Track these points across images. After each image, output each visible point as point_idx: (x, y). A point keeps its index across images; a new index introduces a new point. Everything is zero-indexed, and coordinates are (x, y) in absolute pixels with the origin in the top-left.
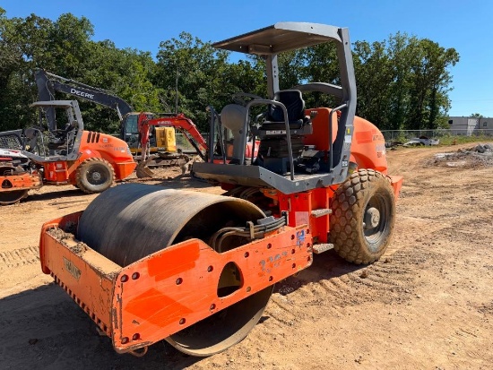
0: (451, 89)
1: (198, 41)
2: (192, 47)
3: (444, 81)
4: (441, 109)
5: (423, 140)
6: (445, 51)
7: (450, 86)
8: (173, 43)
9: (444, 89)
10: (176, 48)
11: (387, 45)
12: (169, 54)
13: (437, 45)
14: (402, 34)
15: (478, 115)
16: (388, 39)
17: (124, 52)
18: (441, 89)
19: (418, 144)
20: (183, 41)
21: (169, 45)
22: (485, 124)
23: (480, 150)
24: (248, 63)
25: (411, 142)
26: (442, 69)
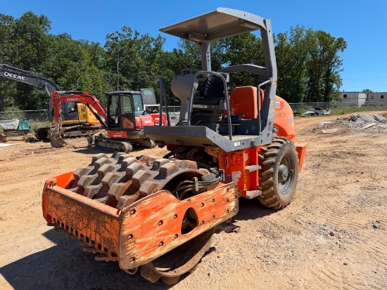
0: (342, 70)
1: (137, 34)
2: (132, 38)
3: (336, 64)
4: (335, 86)
5: (318, 111)
6: (335, 40)
7: (341, 67)
8: (117, 35)
9: (337, 70)
10: (119, 40)
11: (289, 36)
12: (115, 44)
13: (329, 36)
14: (300, 27)
15: (368, 90)
16: (289, 31)
17: (78, 43)
18: (334, 70)
19: (312, 114)
20: (125, 34)
21: (114, 37)
22: (372, 98)
23: (353, 119)
24: (181, 51)
25: (307, 113)
26: (334, 54)
